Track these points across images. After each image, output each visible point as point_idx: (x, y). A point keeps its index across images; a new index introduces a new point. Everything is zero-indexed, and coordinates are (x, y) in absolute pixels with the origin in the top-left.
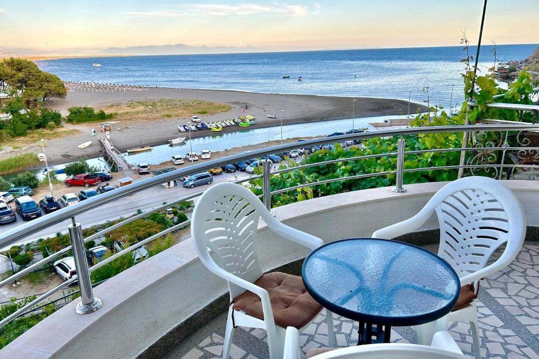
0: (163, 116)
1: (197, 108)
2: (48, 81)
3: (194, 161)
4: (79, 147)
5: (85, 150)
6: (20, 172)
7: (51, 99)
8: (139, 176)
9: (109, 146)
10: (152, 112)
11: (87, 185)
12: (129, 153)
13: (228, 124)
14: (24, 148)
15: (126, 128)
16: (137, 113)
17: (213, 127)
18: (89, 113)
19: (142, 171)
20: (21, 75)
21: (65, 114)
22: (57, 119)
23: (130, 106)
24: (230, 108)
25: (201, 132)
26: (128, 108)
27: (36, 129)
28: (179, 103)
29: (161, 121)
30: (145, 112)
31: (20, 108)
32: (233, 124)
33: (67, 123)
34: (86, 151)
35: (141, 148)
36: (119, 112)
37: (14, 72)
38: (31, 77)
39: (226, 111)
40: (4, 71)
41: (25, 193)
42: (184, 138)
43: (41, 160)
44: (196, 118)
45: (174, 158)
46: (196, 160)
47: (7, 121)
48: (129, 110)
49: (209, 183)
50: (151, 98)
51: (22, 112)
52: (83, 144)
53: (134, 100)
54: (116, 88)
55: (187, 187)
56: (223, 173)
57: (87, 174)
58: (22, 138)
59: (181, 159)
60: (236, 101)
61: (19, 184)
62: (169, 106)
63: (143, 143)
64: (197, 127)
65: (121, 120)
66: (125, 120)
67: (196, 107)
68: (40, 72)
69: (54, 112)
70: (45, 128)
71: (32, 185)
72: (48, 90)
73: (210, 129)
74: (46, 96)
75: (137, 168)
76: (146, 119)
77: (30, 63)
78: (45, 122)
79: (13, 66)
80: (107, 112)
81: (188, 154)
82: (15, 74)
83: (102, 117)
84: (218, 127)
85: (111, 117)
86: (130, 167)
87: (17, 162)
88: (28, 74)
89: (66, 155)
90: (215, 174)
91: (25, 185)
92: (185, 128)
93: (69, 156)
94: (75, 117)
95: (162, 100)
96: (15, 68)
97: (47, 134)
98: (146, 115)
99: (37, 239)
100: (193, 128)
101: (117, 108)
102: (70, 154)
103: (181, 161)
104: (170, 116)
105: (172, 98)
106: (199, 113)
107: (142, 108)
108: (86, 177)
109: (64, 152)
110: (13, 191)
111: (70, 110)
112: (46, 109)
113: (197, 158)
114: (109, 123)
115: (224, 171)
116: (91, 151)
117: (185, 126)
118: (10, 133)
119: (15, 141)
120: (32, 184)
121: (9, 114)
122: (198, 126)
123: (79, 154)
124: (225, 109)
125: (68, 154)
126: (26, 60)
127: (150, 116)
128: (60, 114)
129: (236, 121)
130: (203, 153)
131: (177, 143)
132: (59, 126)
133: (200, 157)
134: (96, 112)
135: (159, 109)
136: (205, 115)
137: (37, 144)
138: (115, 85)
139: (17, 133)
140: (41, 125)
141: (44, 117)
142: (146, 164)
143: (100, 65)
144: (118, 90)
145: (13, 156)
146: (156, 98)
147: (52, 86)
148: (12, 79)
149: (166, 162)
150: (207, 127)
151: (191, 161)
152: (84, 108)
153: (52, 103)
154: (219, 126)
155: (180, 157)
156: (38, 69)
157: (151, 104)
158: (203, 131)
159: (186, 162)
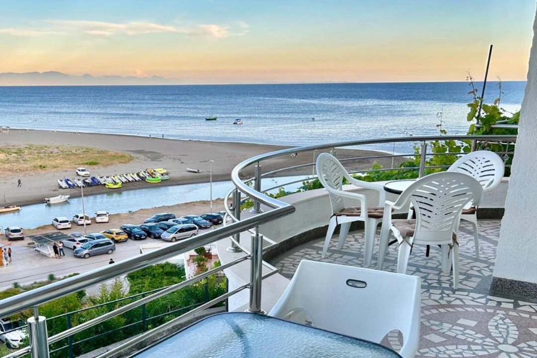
0: (35, 167)
1: (83, 157)
3: (87, 224)
8: (10, 242)
10: (17, 161)
13: (131, 179)
17: (108, 182)
19: (13, 236)
24: (131, 159)
25: (90, 189)
28: (56, 150)
29: (32, 173)
30: (7, 161)
32: (137, 178)
35: (5, 208)
39: (126, 163)
42: (68, 196)
44: (82, 170)
45: (56, 220)
46: (89, 224)
49: (110, 252)
50: (12, 143)
55: (80, 257)
56: (129, 240)
59: (67, 222)
60: (140, 149)
62: (42, 155)
63: (8, 201)
64: (84, 182)
67: (82, 156)
73: (105, 184)
75: (4, 232)
76: (9, 170)
81: (77, 217)
84: (115, 183)
90: (117, 242)
92: (68, 184)
95: (31, 145)
98: (9, 165)
100: (80, 183)
103: (68, 225)
104: (44, 167)
105: (45, 144)
106: (87, 164)
113: (89, 222)
115: (131, 238)
117: (68, 180)
122: (87, 181)
124: (124, 159)
127: (16, 166)
129: (141, 175)
130: (98, 215)
131: (57, 202)
133: (94, 220)
135: (27, 157)
136: (95, 166)
142: (17, 228)
146: (20, 144)
149: (45, 226)
150: (99, 182)
151: (83, 225)
154: (117, 181)
155: (65, 219)
157: (15, 151)
158: (94, 188)
159: (74, 226)
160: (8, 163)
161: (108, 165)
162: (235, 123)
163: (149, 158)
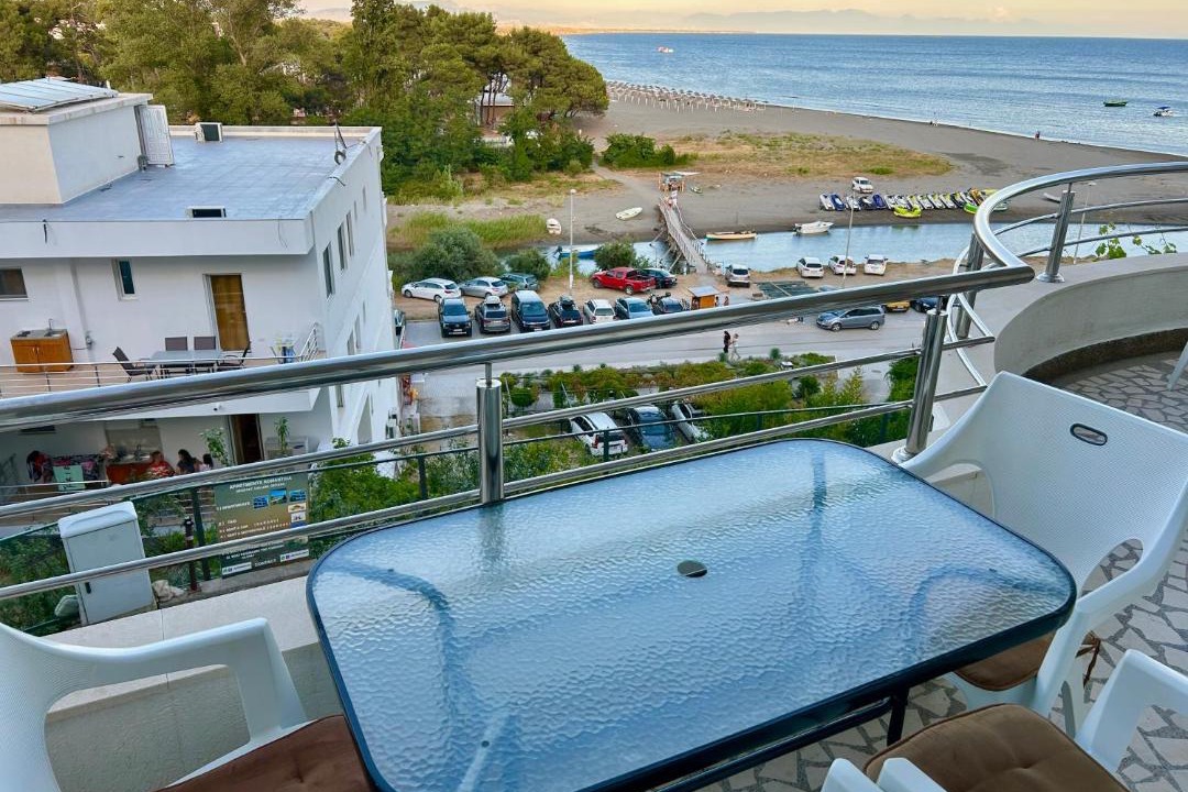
0: (792, 171)
1: (869, 160)
2: (580, 79)
3: (848, 275)
4: (618, 215)
5: (629, 222)
6: (522, 247)
7: (578, 115)
8: (728, 289)
9: (673, 221)
10: (767, 159)
11: (629, 291)
12: (710, 240)
13: (938, 205)
14: (525, 205)
15: (711, 188)
16: (737, 158)
17: (899, 205)
18: (644, 150)
19: (735, 280)
20: (536, 63)
21: (600, 146)
22: (585, 154)
23: (723, 144)
24: (948, 168)
25: (868, 214)
26: (720, 146)
27: (548, 171)
28: (829, 145)
29: (785, 181)
30: (753, 158)
31: (529, 129)
32: (950, 204)
33: (601, 165)
34: (630, 226)
35: (736, 233)
36: (702, 153)
37: (526, 55)
38: (552, 67)
39: (937, 174)
40: (510, 54)
41: (526, 287)
42: (830, 224)
43: (551, 232)
44: (862, 182)
45: (803, 262)
46: (852, 275)
47: (502, 149)
48: (721, 152)
49: (874, 326)
50: (768, 128)
51: (532, 135)
52: (626, 211)
53: (734, 131)
54: (700, 102)
55: (825, 328)
56: (911, 311)
57: (631, 269)
58: (522, 186)
59: (818, 266)
60: (967, 151)
61: (519, 267)
62: (806, 151)
63: (741, 223)
64: (861, 203)
65: (701, 170)
66: (710, 171)
67: (867, 157)
68: (569, 58)
69: (582, 140)
70: (562, 171)
71: (538, 272)
72: (578, 95)
73: (893, 210)
74: (571, 107)
75: (723, 271)
76: (753, 173)
77: (555, 39)
78: (564, 159)
79: (526, 44)
80: (679, 151)
81: (836, 259)
82: (526, 61)
83: (669, 160)
84: (911, 209)
85: (683, 161)
86: (710, 268)
87: (512, 228)
88: (548, 61)
89: (593, 229)
90: (889, 311)
91: (528, 273)
92: (834, 202)
93: (599, 230)
94: (618, 155)
95: (793, 134)
96: (529, 48)
97: (565, 182)
98: (753, 164)
99: (543, 370)
100: (854, 204)
101: (698, 145)
102: (600, 227)
103: (817, 272)
104: (805, 172)
105: (815, 133)
106: (872, 171)
107: (747, 149)
108: (629, 275)
109: (590, 222)
110: (507, 279)
111: (610, 140)
112: (571, 135)
113: (853, 271)
114: (680, 174)
115: (914, 308)
116: (638, 226)
117: (837, 197)
118: (505, 173)
119: (511, 190)
120: (540, 271)
121: (508, 138)
122: (865, 201)
123: (618, 229)
124: (937, 167)
125: (597, 227)
126: (549, 33)
127: (764, 168)
128: (592, 146)
129: (958, 199)
130: (870, 262)
131: (812, 231)
132: (588, 170)
133: (861, 268)
134: (658, 148)
135: (783, 154)
136: (884, 177)
137: (547, 199)
138: (697, 94)
139: (517, 176)
140: (556, 166)
141: (564, 150)
142: (744, 268)
143: (671, 51)
144: (703, 106)
145: (507, 216)
146: (778, 129)
147: (586, 89)
148: (520, 70)
149: (785, 269)
150: (884, 204)
151: (842, 274)
152: (638, 139)
153: (579, 123)
154: (916, 205)
155: (816, 261)
156: (565, 53)
157: (767, 142)
158: (875, 213)
159: (829, 274)
160: (754, 161)
161: (905, 176)
162: (1156, 115)
163: (979, 168)
